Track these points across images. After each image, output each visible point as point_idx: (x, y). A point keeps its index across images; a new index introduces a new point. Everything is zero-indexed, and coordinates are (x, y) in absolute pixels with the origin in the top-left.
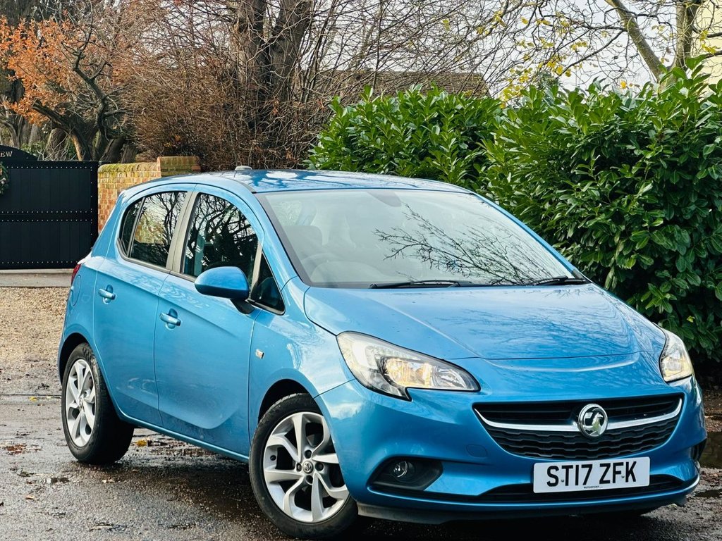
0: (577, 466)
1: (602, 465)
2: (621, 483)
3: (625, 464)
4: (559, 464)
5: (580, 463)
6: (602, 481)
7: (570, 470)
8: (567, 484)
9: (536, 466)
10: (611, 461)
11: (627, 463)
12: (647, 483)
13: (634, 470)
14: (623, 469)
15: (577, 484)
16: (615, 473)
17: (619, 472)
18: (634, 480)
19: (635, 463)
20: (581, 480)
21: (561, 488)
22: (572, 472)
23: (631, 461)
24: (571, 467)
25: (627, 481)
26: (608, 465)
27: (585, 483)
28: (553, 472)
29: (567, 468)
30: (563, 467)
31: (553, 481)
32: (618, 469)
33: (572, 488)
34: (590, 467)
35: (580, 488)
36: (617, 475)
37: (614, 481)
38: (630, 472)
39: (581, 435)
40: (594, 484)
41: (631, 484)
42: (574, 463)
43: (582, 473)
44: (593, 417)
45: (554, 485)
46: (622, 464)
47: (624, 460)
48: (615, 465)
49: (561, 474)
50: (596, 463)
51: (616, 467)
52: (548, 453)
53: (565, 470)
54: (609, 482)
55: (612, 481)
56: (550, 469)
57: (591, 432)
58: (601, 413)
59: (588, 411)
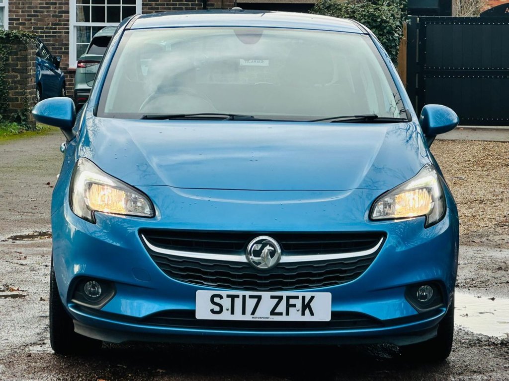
0: (244, 297)
1: (272, 297)
2: (295, 316)
3: (300, 298)
4: (224, 293)
5: (248, 293)
6: (273, 313)
7: (235, 299)
8: (232, 313)
9: (198, 292)
10: (285, 294)
11: (304, 298)
12: (327, 318)
13: (311, 304)
14: (298, 303)
15: (244, 313)
16: (289, 306)
17: (294, 306)
18: (312, 314)
19: (312, 298)
20: (249, 309)
21: (226, 316)
22: (238, 302)
23: (308, 295)
24: (238, 296)
25: (303, 314)
26: (280, 298)
27: (253, 313)
28: (217, 300)
29: (233, 297)
30: (228, 296)
31: (217, 309)
32: (292, 302)
33: (238, 316)
34: (259, 298)
35: (248, 317)
36: (291, 309)
37: (287, 314)
38: (306, 306)
39: (248, 266)
40: (264, 314)
41: (308, 318)
42: (241, 293)
43: (251, 303)
44: (262, 248)
45: (220, 312)
46: (297, 297)
47: (300, 294)
48: (288, 298)
49: (226, 303)
50: (266, 295)
51: (290, 300)
52: (213, 281)
53: (230, 299)
54: (281, 314)
55: (284, 313)
56: (213, 297)
57: (259, 263)
58: (272, 245)
59: (257, 243)
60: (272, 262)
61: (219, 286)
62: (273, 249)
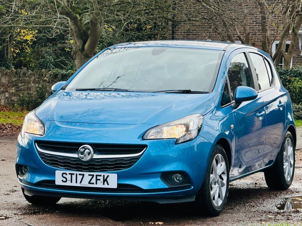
0: (76, 174)
1: (89, 175)
2: (100, 185)
3: (102, 176)
4: (68, 172)
5: (78, 173)
6: (90, 183)
7: (73, 175)
8: (71, 182)
9: (57, 171)
10: (95, 174)
11: (104, 176)
12: (116, 187)
13: (107, 179)
14: (101, 178)
15: (76, 182)
16: (97, 180)
17: (99, 180)
18: (108, 184)
19: (108, 176)
20: (79, 181)
21: (68, 184)
22: (74, 177)
23: (106, 175)
24: (74, 174)
25: (104, 184)
26: (93, 176)
27: (81, 183)
28: (64, 175)
29: (72, 174)
30: (69, 174)
31: (65, 180)
32: (98, 178)
33: (74, 184)
34: (83, 175)
35: (78, 185)
36: (98, 181)
37: (96, 183)
38: (105, 180)
39: (78, 159)
40: (85, 183)
41: (106, 186)
42: (75, 172)
43: (79, 178)
44: (84, 151)
45: (66, 181)
46: (101, 176)
47: (102, 174)
48: (97, 176)
49: (69, 177)
50: (86, 174)
51: (98, 177)
52: (64, 166)
53: (70, 175)
54: (93, 184)
55: (95, 183)
56: (63, 174)
57: (83, 158)
58: (89, 149)
59: (82, 148)
60: (89, 158)
61: (66, 169)
62: (89, 151)
